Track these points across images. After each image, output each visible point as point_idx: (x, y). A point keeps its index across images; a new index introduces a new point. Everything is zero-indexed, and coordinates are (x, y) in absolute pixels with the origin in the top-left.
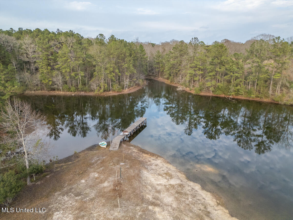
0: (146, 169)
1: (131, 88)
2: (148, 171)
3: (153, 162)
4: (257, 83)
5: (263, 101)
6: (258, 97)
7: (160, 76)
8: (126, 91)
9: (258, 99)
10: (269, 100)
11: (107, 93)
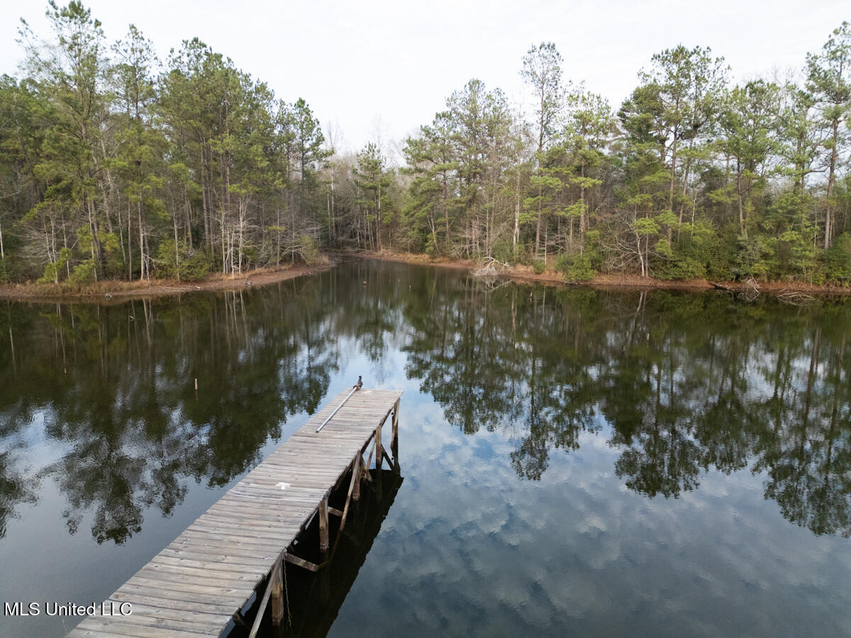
1: (257, 270)
7: (379, 243)
8: (233, 279)
11: (125, 285)
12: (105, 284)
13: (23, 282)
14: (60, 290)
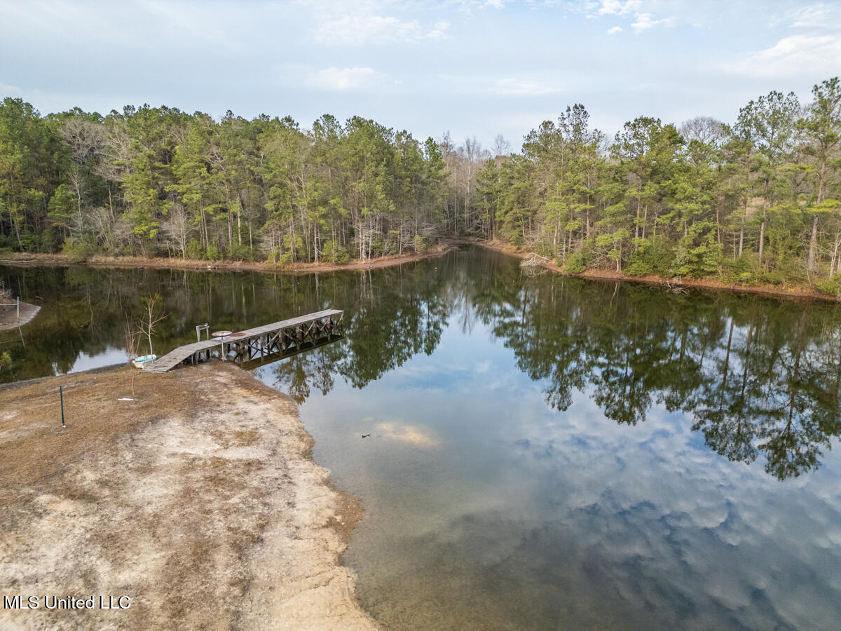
1: (382, 258)
4: (764, 236)
5: (783, 293)
6: (769, 282)
7: (494, 235)
8: (363, 264)
9: (769, 289)
10: (805, 291)
11: (305, 265)
12: (296, 265)
13: (259, 262)
14: (275, 267)
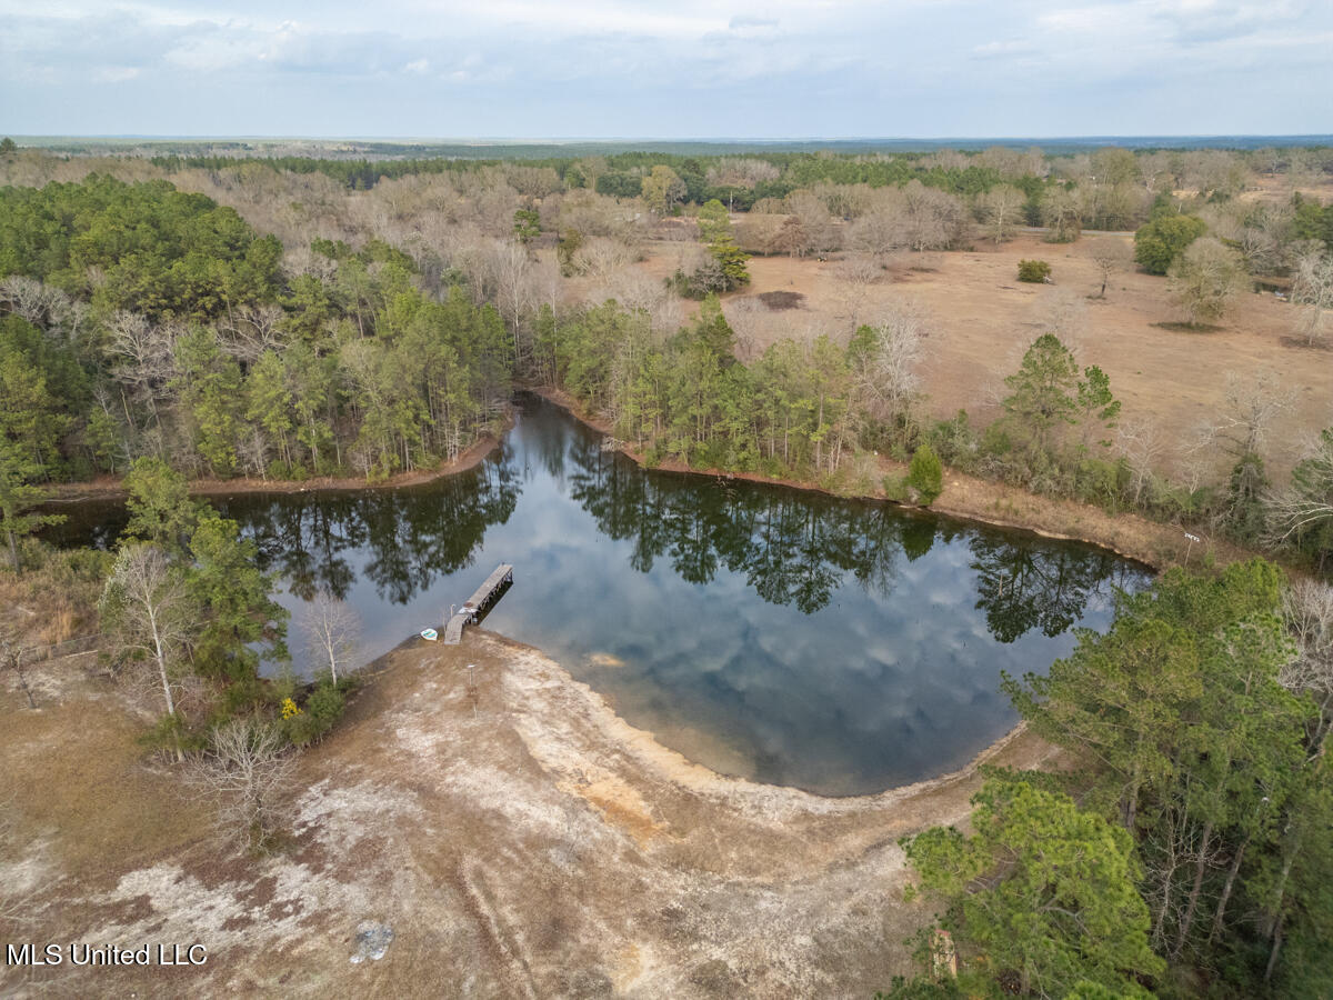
0: (510, 670)
1: (466, 452)
2: (513, 673)
3: (521, 658)
